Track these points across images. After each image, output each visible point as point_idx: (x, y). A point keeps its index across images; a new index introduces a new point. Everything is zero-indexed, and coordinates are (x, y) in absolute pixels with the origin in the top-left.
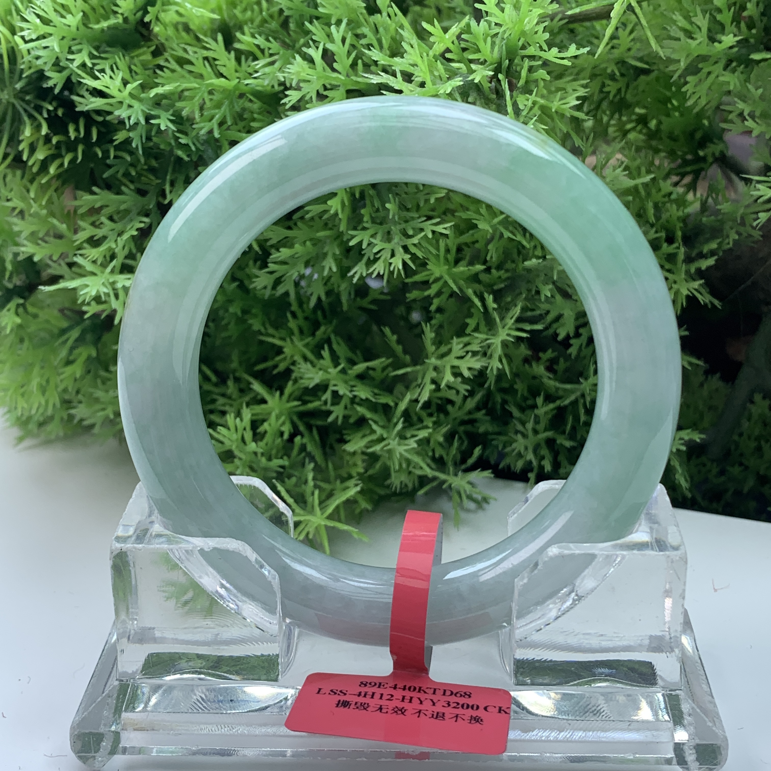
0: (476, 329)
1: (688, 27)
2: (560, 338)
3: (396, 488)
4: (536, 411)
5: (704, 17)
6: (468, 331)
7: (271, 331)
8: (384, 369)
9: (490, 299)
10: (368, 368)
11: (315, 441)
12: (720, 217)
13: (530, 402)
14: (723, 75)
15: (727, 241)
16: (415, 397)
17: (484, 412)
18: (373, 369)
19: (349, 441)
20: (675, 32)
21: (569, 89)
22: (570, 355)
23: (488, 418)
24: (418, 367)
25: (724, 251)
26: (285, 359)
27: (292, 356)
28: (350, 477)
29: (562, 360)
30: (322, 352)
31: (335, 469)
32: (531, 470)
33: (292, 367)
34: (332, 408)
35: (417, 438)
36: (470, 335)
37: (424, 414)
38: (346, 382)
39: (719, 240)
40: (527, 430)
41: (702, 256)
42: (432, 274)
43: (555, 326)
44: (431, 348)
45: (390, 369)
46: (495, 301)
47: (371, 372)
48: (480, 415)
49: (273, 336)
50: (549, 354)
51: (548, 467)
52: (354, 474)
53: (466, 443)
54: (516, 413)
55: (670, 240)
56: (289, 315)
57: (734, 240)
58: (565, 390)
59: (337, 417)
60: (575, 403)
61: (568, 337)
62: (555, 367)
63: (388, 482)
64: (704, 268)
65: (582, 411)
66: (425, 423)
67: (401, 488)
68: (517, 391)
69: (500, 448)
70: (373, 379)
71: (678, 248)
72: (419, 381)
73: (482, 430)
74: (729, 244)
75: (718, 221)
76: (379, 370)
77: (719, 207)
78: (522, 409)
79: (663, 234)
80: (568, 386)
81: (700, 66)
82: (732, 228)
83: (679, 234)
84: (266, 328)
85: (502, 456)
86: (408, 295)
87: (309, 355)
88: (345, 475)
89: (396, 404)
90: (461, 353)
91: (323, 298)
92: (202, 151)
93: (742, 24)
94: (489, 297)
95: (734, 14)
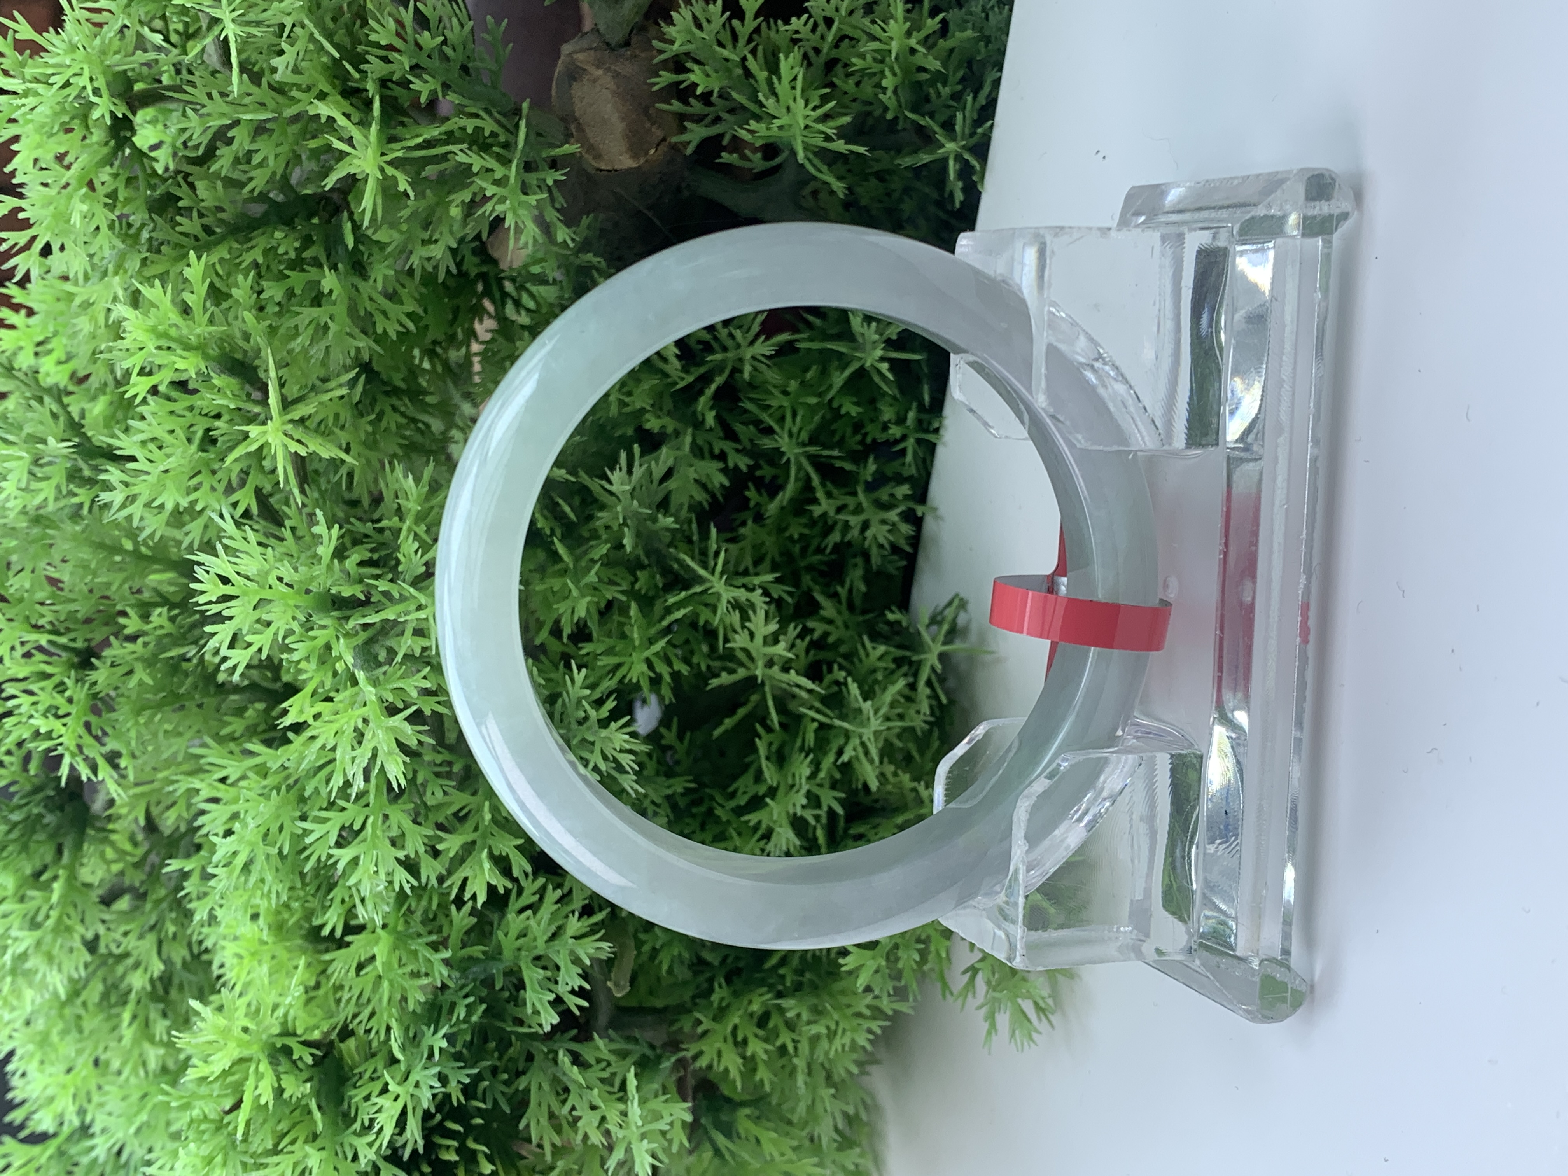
1: (310, 331)
2: (727, 483)
5: (298, 313)
20: (316, 352)
29: (758, 473)
47: (774, 748)
59: (835, 798)
62: (767, 480)
81: (362, 313)
92: (474, 980)
93: (304, 255)
94: (671, 600)
95: (293, 269)
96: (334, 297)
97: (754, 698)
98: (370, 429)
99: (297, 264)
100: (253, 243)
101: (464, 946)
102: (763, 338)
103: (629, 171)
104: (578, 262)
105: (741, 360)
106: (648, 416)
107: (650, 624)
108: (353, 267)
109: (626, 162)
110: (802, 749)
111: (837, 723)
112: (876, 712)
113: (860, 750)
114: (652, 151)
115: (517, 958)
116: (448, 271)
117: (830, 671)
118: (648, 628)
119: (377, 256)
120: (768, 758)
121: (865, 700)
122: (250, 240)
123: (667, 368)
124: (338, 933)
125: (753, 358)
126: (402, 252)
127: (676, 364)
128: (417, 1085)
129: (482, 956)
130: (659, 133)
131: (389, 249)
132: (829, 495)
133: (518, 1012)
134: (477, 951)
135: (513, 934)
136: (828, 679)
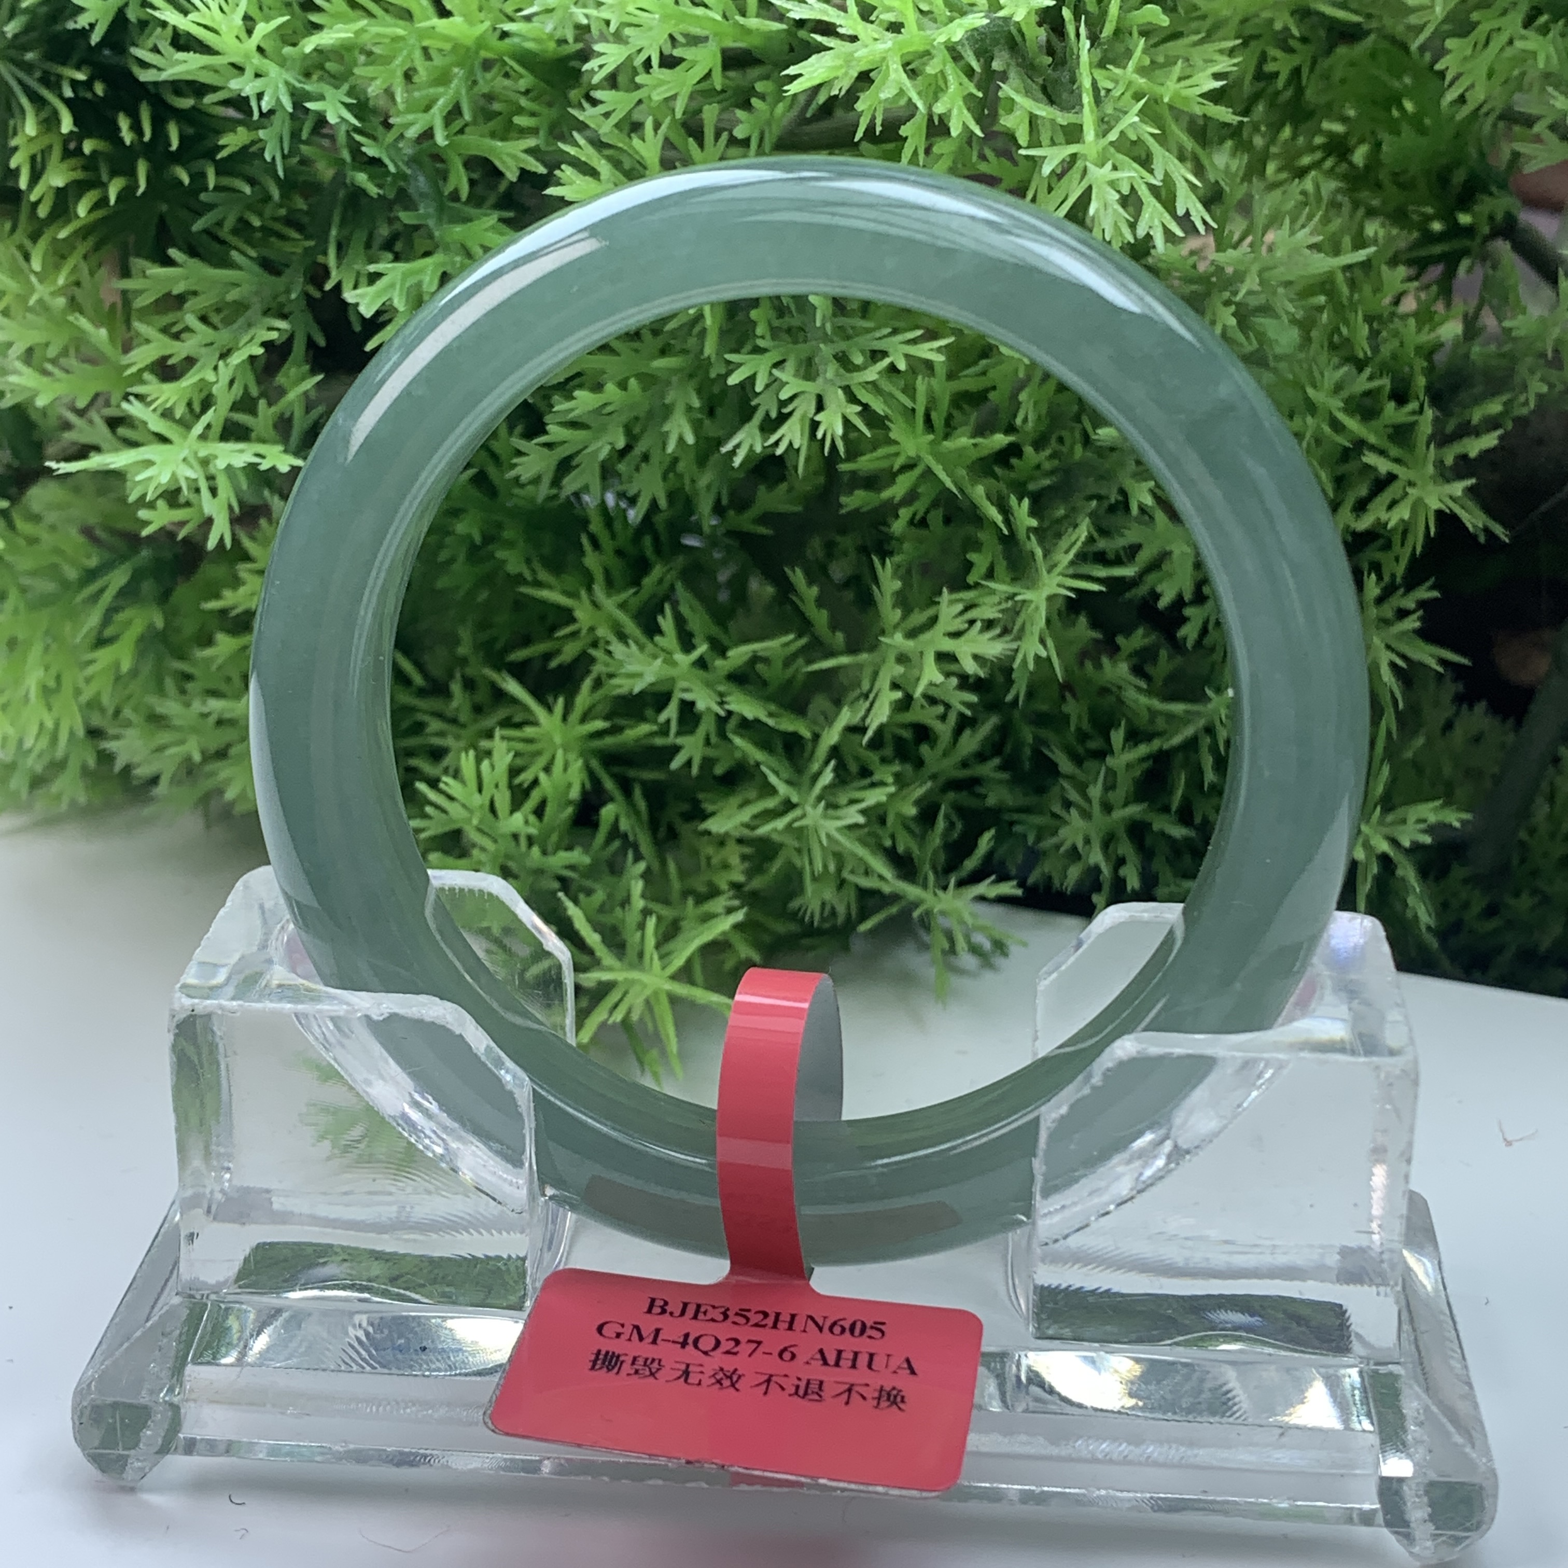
0: (990, 574)
3: (812, 916)
4: (1109, 760)
6: (971, 579)
7: (543, 575)
8: (788, 661)
9: (1022, 510)
10: (755, 659)
11: (637, 813)
12: (1507, 348)
13: (1093, 745)
14: (1523, 38)
15: (1522, 398)
16: (856, 720)
17: (996, 761)
18: (766, 660)
19: (713, 814)
21: (1197, 60)
22: (1185, 639)
23: (1005, 776)
24: (864, 657)
25: (1518, 421)
26: (575, 635)
27: (592, 629)
28: (714, 892)
30: (660, 619)
31: (683, 874)
32: (1098, 887)
33: (593, 652)
34: (679, 741)
35: (863, 805)
36: (977, 585)
37: (873, 758)
38: (709, 685)
39: (1505, 398)
40: (1088, 800)
41: (1467, 430)
42: (897, 454)
43: (1151, 578)
44: (890, 614)
45: (800, 661)
46: (1033, 513)
48: (988, 769)
49: (550, 587)
50: (1139, 639)
51: (1133, 882)
52: (724, 886)
53: (959, 826)
54: (1065, 765)
55: (1400, 397)
56: (585, 541)
57: (1540, 396)
58: (1170, 717)
60: (1192, 744)
61: (1179, 603)
63: (794, 904)
64: (1473, 454)
65: (1208, 762)
66: (876, 777)
67: (823, 919)
68: (1066, 718)
69: (1031, 840)
70: (765, 683)
71: (1421, 411)
72: (866, 686)
73: (991, 801)
74: (1527, 404)
75: (1503, 355)
76: (779, 664)
77: (1507, 324)
78: (1078, 760)
79: (1385, 382)
80: (1178, 708)
82: (1532, 372)
83: (1421, 381)
84: (533, 571)
85: (1034, 856)
86: (843, 499)
87: (631, 627)
88: (702, 889)
89: (816, 737)
90: (959, 624)
91: (663, 503)
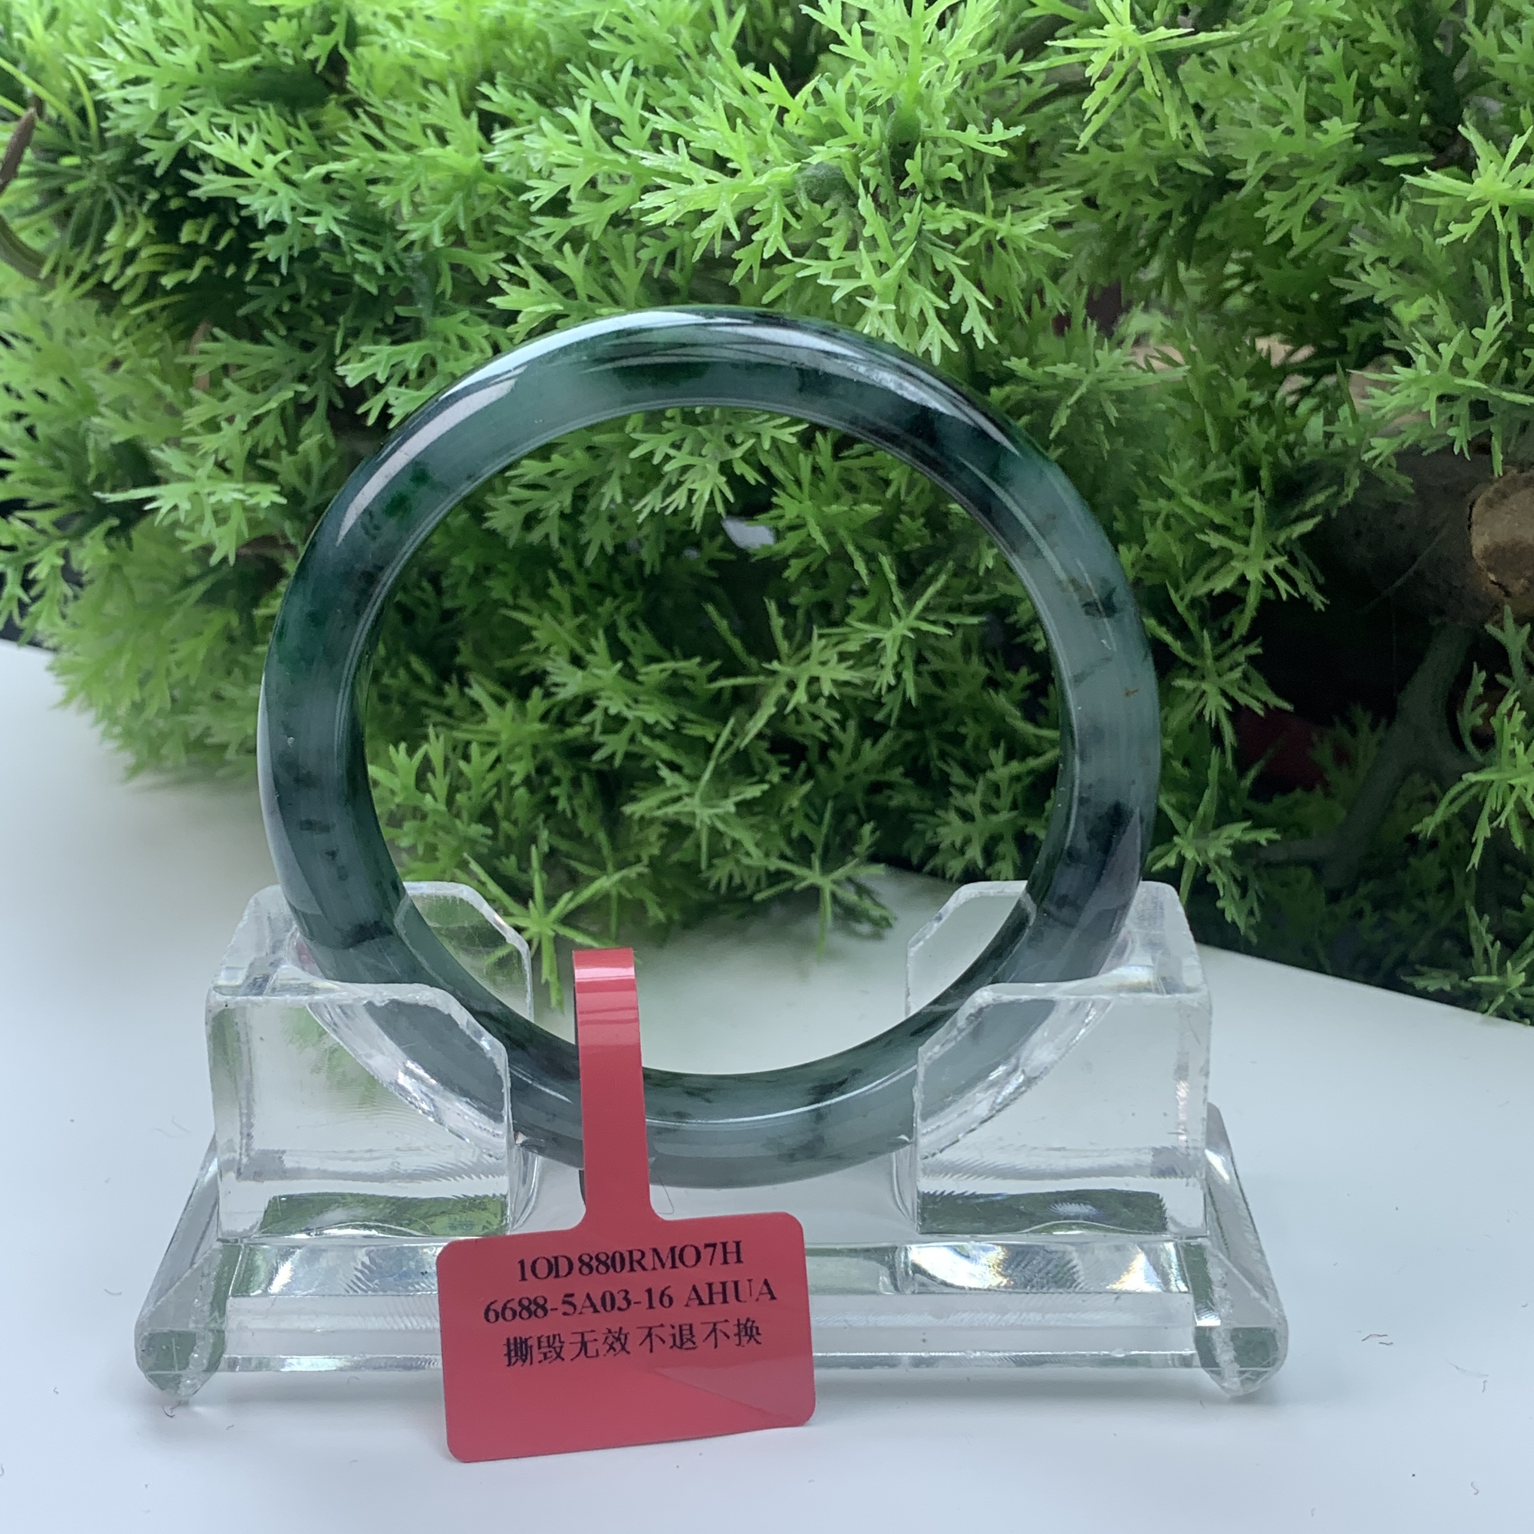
1: (1273, 102)
3: (718, 885)
4: (990, 775)
5: (1297, 87)
6: (850, 618)
7: (526, 601)
8: (710, 679)
9: (886, 565)
15: (1344, 491)
17: (901, 769)
18: (687, 677)
20: (1244, 110)
24: (761, 678)
26: (536, 651)
27: (549, 646)
30: (593, 642)
34: (603, 739)
35: (739, 798)
36: (851, 625)
37: (771, 761)
39: (1332, 491)
40: (970, 805)
48: (894, 775)
50: (1024, 677)
52: (644, 857)
54: (958, 775)
55: (1248, 483)
56: (552, 575)
57: (1355, 490)
59: (614, 754)
63: (701, 878)
64: (1295, 535)
66: (768, 776)
67: (729, 888)
73: (897, 802)
74: (1347, 496)
76: (702, 681)
79: (1231, 473)
81: (1295, 173)
83: (1266, 473)
84: (516, 597)
85: (931, 849)
92: (411, 280)
93: (1378, 102)
94: (885, 561)
95: (1359, 84)
96: (1317, 135)
97: (753, 662)
98: (1139, 178)
99: (1365, 91)
100: (1398, 32)
101: (455, 268)
102: (1229, 707)
103: (1467, 546)
104: (1350, 467)
105: (1203, 678)
106: (1136, 549)
107: (852, 532)
108: (1359, 165)
109: (1480, 542)
110: (682, 718)
111: (711, 765)
112: (723, 819)
113: (675, 793)
114: (1492, 577)
115: (434, 335)
116: (1344, 292)
117: (782, 763)
118: (847, 528)
119: (1369, 196)
120: (675, 674)
121: (738, 805)
122: (1404, 31)
123: (1198, 579)
124: (484, 105)
125: (1204, 693)
126: (1374, 230)
127: (1203, 590)
128: (273, 193)
129: (438, 291)
130: (1517, 586)
131: (1379, 213)
132: (1017, 778)
133: (367, 333)
134: (446, 284)
135: (464, 331)
136: (771, 759)
